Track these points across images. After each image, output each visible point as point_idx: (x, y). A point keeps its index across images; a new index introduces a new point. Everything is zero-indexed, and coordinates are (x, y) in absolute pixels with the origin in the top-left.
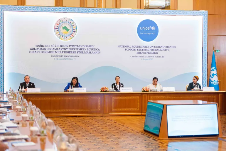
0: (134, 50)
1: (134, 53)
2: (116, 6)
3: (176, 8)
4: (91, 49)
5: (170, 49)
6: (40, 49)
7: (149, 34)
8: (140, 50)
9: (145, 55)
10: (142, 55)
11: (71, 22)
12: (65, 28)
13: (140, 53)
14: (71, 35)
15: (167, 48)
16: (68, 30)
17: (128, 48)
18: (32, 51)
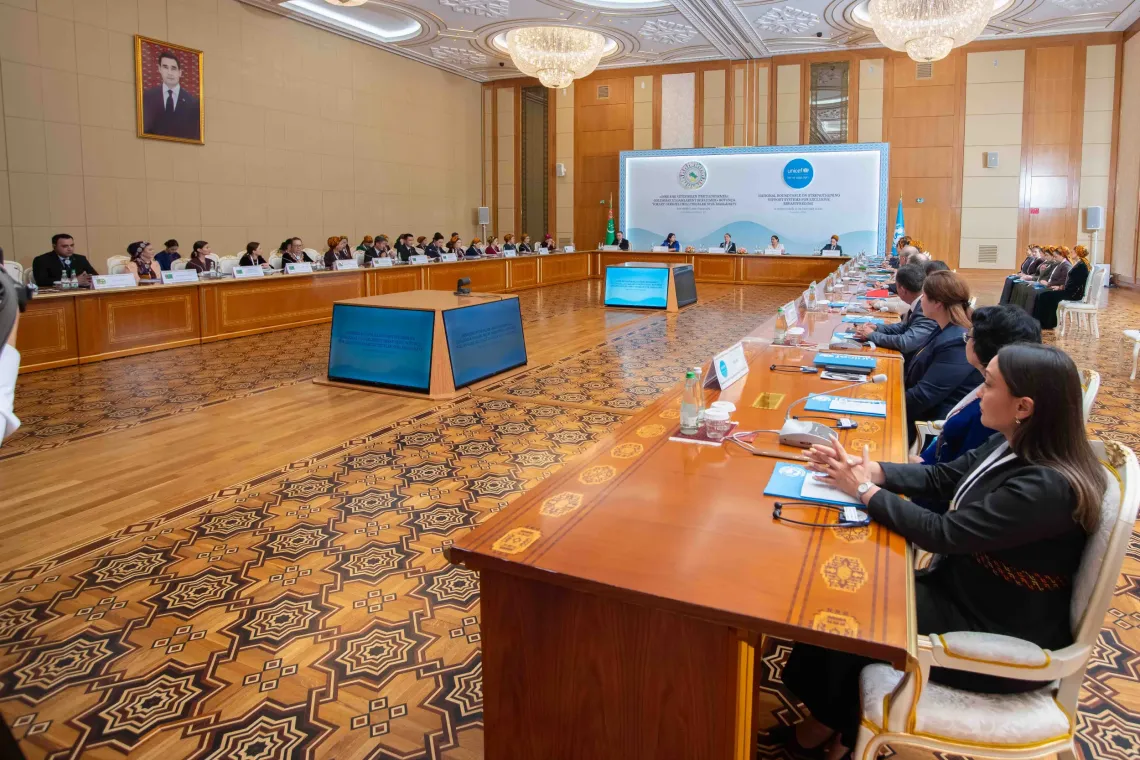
0: (779, 200)
1: (780, 204)
2: (771, 145)
3: (855, 140)
4: (724, 200)
5: (831, 198)
6: (664, 200)
7: (800, 178)
8: (788, 201)
9: (795, 206)
10: (790, 206)
11: (698, 166)
12: (692, 174)
13: (788, 204)
14: (700, 183)
15: (826, 197)
16: (695, 177)
17: (772, 198)
18: (656, 203)
